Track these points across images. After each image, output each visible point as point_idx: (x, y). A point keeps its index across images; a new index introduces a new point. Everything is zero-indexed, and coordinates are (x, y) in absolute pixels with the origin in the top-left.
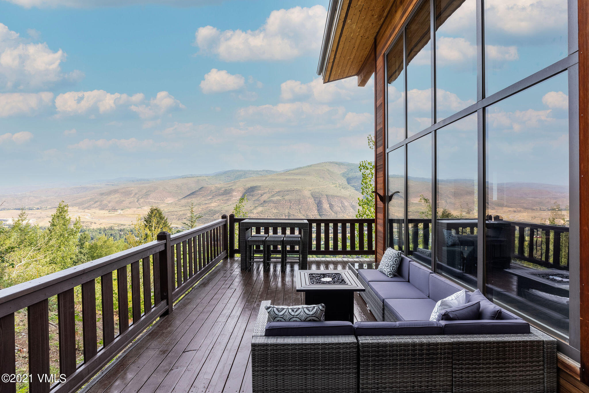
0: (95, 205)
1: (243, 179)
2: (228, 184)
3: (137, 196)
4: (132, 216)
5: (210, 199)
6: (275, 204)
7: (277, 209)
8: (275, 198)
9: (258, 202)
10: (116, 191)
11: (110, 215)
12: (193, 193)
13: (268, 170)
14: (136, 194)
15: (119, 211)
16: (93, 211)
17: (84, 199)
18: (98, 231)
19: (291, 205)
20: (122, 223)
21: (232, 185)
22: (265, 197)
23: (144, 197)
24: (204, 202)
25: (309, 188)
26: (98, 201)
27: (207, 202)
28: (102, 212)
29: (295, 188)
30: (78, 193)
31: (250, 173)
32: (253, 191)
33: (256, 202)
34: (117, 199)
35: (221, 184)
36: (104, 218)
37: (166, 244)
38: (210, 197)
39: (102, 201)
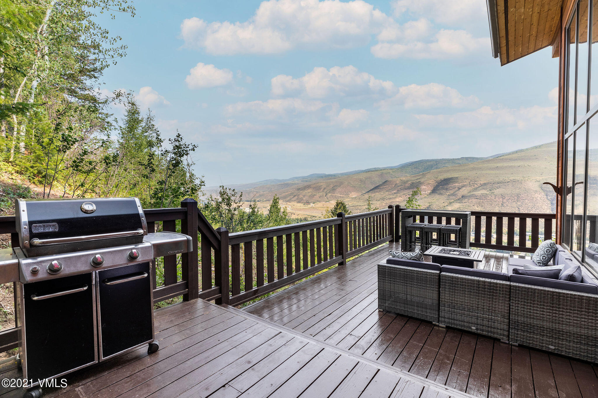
0: (294, 199)
1: (435, 170)
2: (415, 177)
3: (326, 190)
4: (322, 209)
5: (395, 193)
6: (479, 200)
7: (482, 206)
8: (479, 193)
9: (454, 197)
10: (308, 187)
11: (305, 207)
12: (376, 188)
13: (468, 158)
14: (324, 189)
15: (312, 204)
16: (293, 204)
17: (287, 194)
18: (296, 221)
19: (505, 201)
20: (314, 215)
21: (420, 177)
22: (464, 191)
23: (331, 191)
24: (388, 197)
25: (535, 178)
26: (296, 195)
27: (391, 197)
28: (299, 204)
29: (512, 178)
30: (282, 189)
31: (444, 162)
32: (447, 184)
33: (451, 197)
34: (310, 194)
35: (407, 177)
36: (300, 210)
37: (342, 220)
38: (394, 192)
39: (298, 195)
